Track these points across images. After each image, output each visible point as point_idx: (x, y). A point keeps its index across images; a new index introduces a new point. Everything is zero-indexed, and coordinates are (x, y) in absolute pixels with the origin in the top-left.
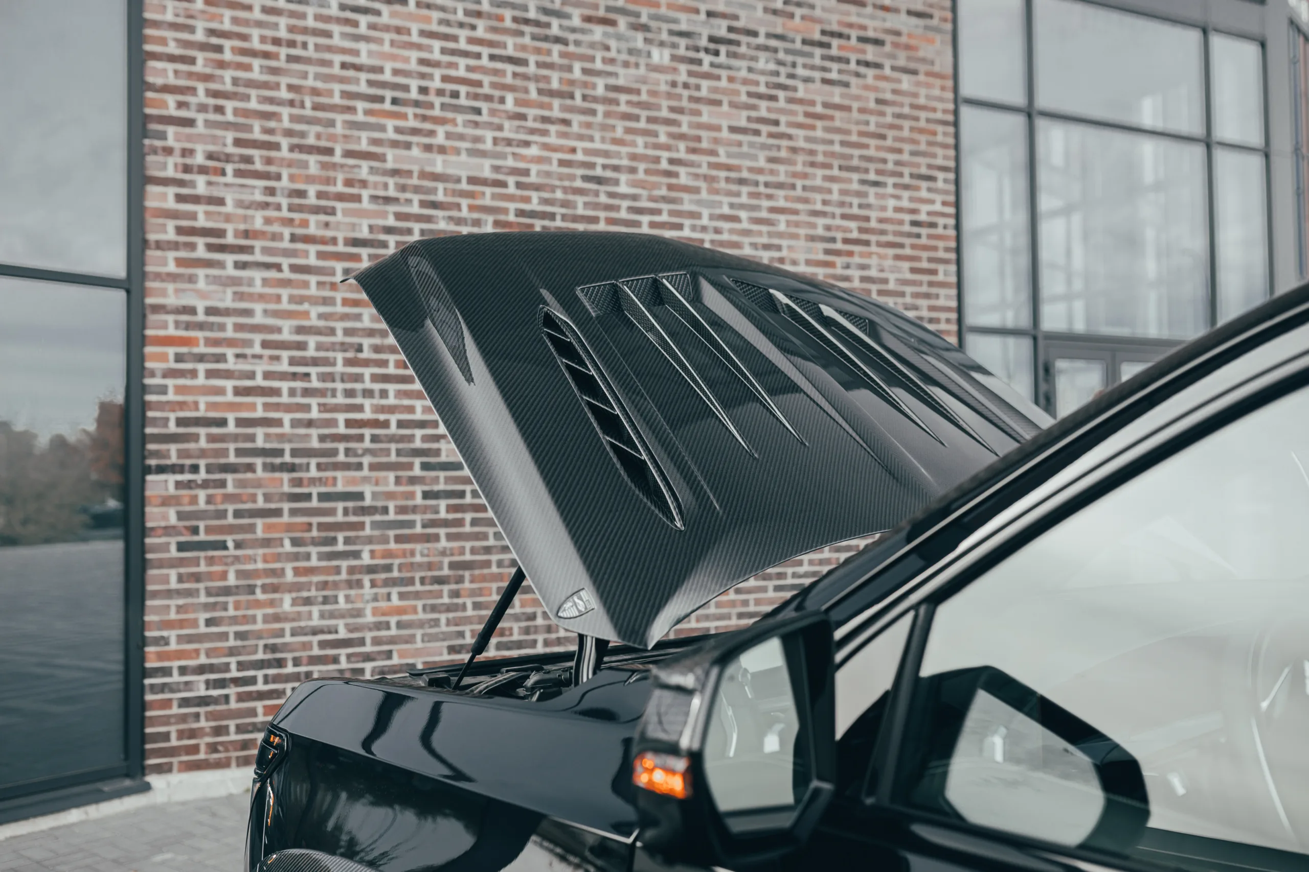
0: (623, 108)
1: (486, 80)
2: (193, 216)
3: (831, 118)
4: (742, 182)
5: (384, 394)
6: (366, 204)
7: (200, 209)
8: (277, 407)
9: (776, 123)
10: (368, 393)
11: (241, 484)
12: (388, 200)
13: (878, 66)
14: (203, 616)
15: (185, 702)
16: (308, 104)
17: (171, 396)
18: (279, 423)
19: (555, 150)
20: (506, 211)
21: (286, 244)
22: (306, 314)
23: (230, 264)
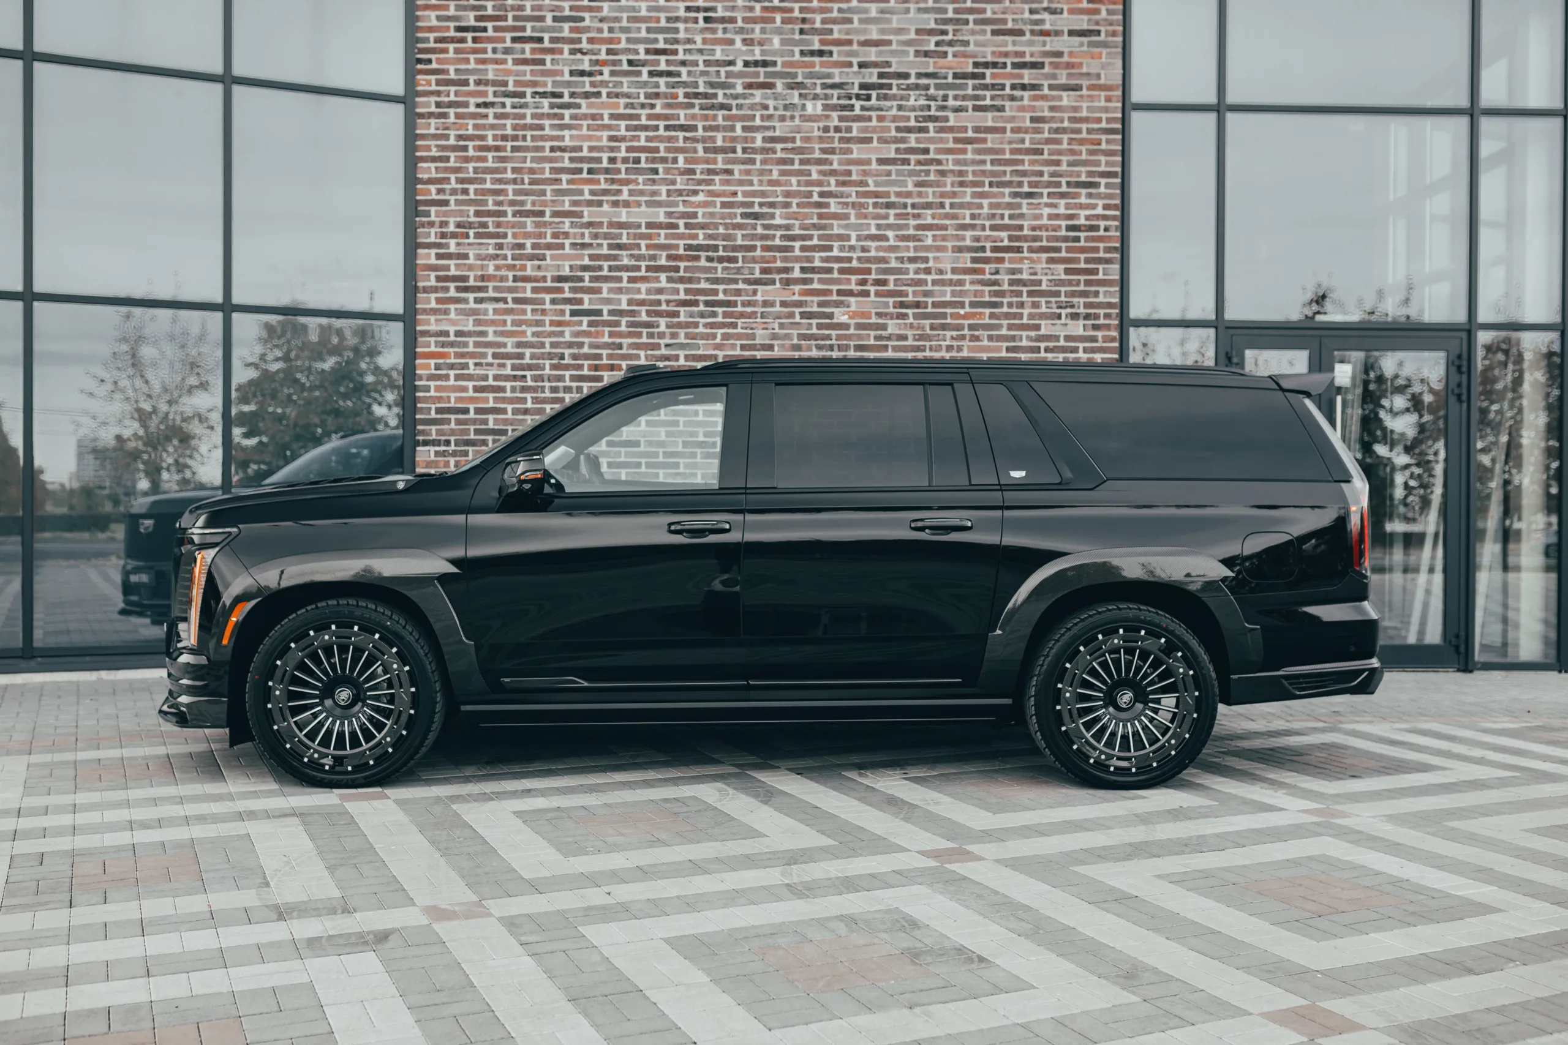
0: (779, 155)
1: (662, 146)
2: (447, 268)
3: (983, 140)
5: (580, 390)
6: (567, 250)
7: (452, 263)
8: (504, 400)
10: (568, 390)
12: (584, 246)
13: (1034, 87)
16: (526, 181)
17: (432, 393)
18: (504, 411)
19: (718, 195)
20: (677, 247)
21: (510, 284)
22: (524, 333)
23: (471, 300)
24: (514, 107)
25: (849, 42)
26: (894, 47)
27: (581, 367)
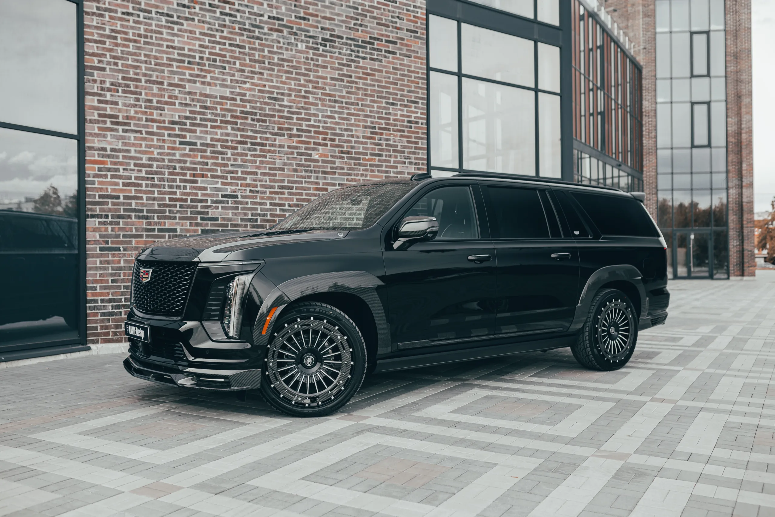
0: (286, 68)
1: (228, 54)
2: (105, 109)
3: (374, 75)
4: (336, 101)
5: (185, 188)
6: (177, 106)
7: (108, 106)
8: (140, 191)
9: (351, 77)
10: (178, 187)
11: (126, 224)
12: (186, 105)
13: (394, 53)
14: (110, 279)
15: (103, 314)
16: (153, 63)
17: (96, 186)
18: (141, 198)
19: (257, 85)
20: (236, 111)
21: (144, 123)
22: (152, 153)
23: (120, 130)
24: (145, 18)
25: (317, 16)
26: (336, 22)
27: (185, 175)
